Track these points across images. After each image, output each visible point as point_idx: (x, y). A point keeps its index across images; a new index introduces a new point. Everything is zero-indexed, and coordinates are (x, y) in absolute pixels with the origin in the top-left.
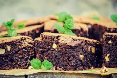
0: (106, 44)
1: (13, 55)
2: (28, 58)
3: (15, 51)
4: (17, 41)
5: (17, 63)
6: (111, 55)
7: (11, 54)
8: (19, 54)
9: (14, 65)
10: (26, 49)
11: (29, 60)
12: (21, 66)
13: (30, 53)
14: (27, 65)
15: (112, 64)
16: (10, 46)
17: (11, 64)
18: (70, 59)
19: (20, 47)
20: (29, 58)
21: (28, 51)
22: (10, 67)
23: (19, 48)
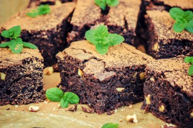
0: (147, 80)
1: (10, 85)
2: (34, 89)
3: (13, 79)
4: (15, 67)
5: (17, 96)
6: (152, 97)
7: (7, 84)
8: (20, 83)
9: (12, 98)
10: (31, 77)
11: (35, 92)
12: (22, 100)
13: (38, 82)
14: (33, 98)
15: (152, 109)
16: (5, 73)
17: (7, 97)
18: (98, 97)
19: (21, 73)
20: (36, 88)
21: (33, 79)
22: (5, 101)
23: (19, 75)
